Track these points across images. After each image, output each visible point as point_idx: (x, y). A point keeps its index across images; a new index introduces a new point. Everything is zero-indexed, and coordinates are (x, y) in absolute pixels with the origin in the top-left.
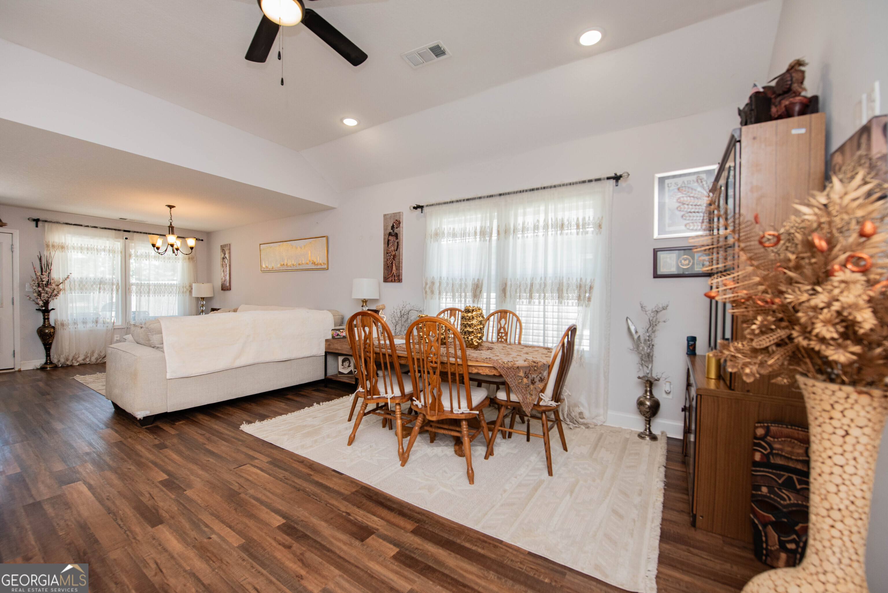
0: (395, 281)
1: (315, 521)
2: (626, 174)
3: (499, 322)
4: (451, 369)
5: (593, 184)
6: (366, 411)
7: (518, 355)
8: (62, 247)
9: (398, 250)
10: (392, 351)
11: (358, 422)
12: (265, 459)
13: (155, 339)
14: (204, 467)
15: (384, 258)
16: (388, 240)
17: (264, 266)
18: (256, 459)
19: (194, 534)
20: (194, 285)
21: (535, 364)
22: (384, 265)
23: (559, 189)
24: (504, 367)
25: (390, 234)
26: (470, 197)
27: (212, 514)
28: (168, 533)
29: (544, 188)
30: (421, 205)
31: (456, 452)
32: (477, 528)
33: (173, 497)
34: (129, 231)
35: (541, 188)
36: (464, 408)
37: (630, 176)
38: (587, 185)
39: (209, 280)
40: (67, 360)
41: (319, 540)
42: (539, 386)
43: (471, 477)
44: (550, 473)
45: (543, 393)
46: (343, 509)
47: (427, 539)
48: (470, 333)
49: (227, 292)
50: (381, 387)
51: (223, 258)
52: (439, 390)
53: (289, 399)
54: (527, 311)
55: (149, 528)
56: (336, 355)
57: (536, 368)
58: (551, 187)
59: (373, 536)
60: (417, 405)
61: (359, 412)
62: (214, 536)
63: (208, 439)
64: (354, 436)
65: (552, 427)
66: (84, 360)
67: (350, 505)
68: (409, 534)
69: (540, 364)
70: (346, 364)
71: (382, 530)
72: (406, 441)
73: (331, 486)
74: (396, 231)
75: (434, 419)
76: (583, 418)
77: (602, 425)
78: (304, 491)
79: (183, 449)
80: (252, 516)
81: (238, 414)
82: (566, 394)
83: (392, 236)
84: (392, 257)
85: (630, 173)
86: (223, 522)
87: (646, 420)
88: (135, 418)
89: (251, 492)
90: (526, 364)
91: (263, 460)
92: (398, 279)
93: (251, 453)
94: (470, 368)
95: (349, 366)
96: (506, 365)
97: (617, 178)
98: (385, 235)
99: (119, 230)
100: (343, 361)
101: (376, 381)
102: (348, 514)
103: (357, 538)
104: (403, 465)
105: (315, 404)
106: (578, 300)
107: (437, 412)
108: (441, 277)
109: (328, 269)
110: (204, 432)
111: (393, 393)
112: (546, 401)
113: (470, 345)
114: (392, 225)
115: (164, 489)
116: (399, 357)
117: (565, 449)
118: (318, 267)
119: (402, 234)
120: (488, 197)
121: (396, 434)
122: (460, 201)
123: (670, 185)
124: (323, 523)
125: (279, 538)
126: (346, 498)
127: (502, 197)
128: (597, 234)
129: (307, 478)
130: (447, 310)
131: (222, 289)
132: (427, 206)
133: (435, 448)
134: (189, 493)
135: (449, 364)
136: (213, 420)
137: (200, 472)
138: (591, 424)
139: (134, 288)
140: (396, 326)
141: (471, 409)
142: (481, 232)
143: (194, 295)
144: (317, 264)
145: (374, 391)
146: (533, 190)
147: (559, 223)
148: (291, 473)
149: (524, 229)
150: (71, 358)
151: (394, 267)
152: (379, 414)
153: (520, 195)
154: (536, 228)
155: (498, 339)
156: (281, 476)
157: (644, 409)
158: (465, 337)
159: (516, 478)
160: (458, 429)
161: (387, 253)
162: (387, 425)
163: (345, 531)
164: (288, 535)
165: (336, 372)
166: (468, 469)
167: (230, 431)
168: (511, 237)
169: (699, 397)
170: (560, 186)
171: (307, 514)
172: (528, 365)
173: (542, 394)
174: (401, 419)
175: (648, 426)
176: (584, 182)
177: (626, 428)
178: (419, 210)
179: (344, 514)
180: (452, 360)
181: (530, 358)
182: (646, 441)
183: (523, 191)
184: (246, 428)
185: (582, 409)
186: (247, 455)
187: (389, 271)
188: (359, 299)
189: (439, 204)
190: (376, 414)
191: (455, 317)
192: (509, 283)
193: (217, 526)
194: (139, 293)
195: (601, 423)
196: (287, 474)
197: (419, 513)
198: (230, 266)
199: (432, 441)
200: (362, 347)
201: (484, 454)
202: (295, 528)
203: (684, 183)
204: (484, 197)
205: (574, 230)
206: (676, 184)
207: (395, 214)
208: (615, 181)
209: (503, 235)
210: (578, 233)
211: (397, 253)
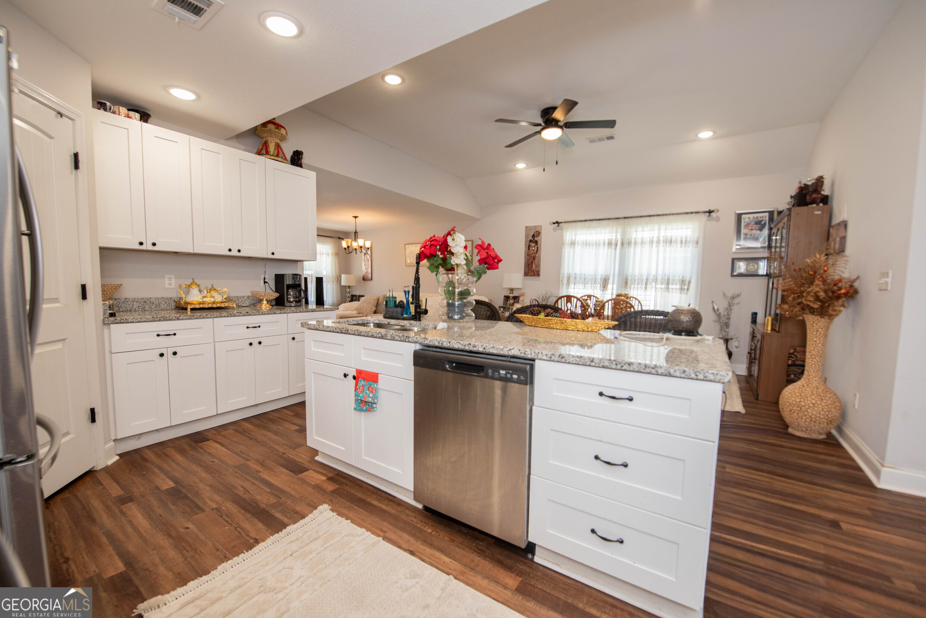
0: (534, 275)
2: (716, 210)
5: (693, 215)
9: (538, 253)
15: (525, 259)
16: (529, 246)
17: (408, 262)
20: (341, 276)
22: (525, 264)
23: (669, 217)
25: (531, 241)
26: (600, 218)
29: (658, 215)
30: (558, 221)
35: (656, 215)
37: (719, 212)
38: (689, 215)
39: (352, 272)
49: (370, 282)
58: (663, 215)
74: (536, 239)
83: (533, 242)
84: (532, 258)
85: (719, 210)
92: (537, 274)
97: (710, 212)
98: (526, 241)
106: (680, 290)
108: (575, 274)
114: (532, 234)
120: (615, 219)
122: (592, 220)
123: (744, 219)
127: (626, 219)
128: (695, 248)
131: (363, 279)
132: (565, 222)
142: (608, 243)
143: (343, 283)
146: (650, 216)
147: (669, 239)
149: (642, 243)
151: (533, 265)
153: (640, 219)
154: (651, 242)
161: (528, 255)
168: (633, 246)
170: (670, 214)
176: (687, 213)
178: (557, 224)
183: (642, 216)
187: (529, 268)
188: (507, 288)
189: (575, 221)
192: (630, 278)
198: (370, 260)
203: (754, 217)
204: (612, 219)
205: (679, 245)
206: (749, 218)
207: (535, 227)
208: (708, 214)
209: (626, 245)
210: (681, 247)
211: (537, 255)
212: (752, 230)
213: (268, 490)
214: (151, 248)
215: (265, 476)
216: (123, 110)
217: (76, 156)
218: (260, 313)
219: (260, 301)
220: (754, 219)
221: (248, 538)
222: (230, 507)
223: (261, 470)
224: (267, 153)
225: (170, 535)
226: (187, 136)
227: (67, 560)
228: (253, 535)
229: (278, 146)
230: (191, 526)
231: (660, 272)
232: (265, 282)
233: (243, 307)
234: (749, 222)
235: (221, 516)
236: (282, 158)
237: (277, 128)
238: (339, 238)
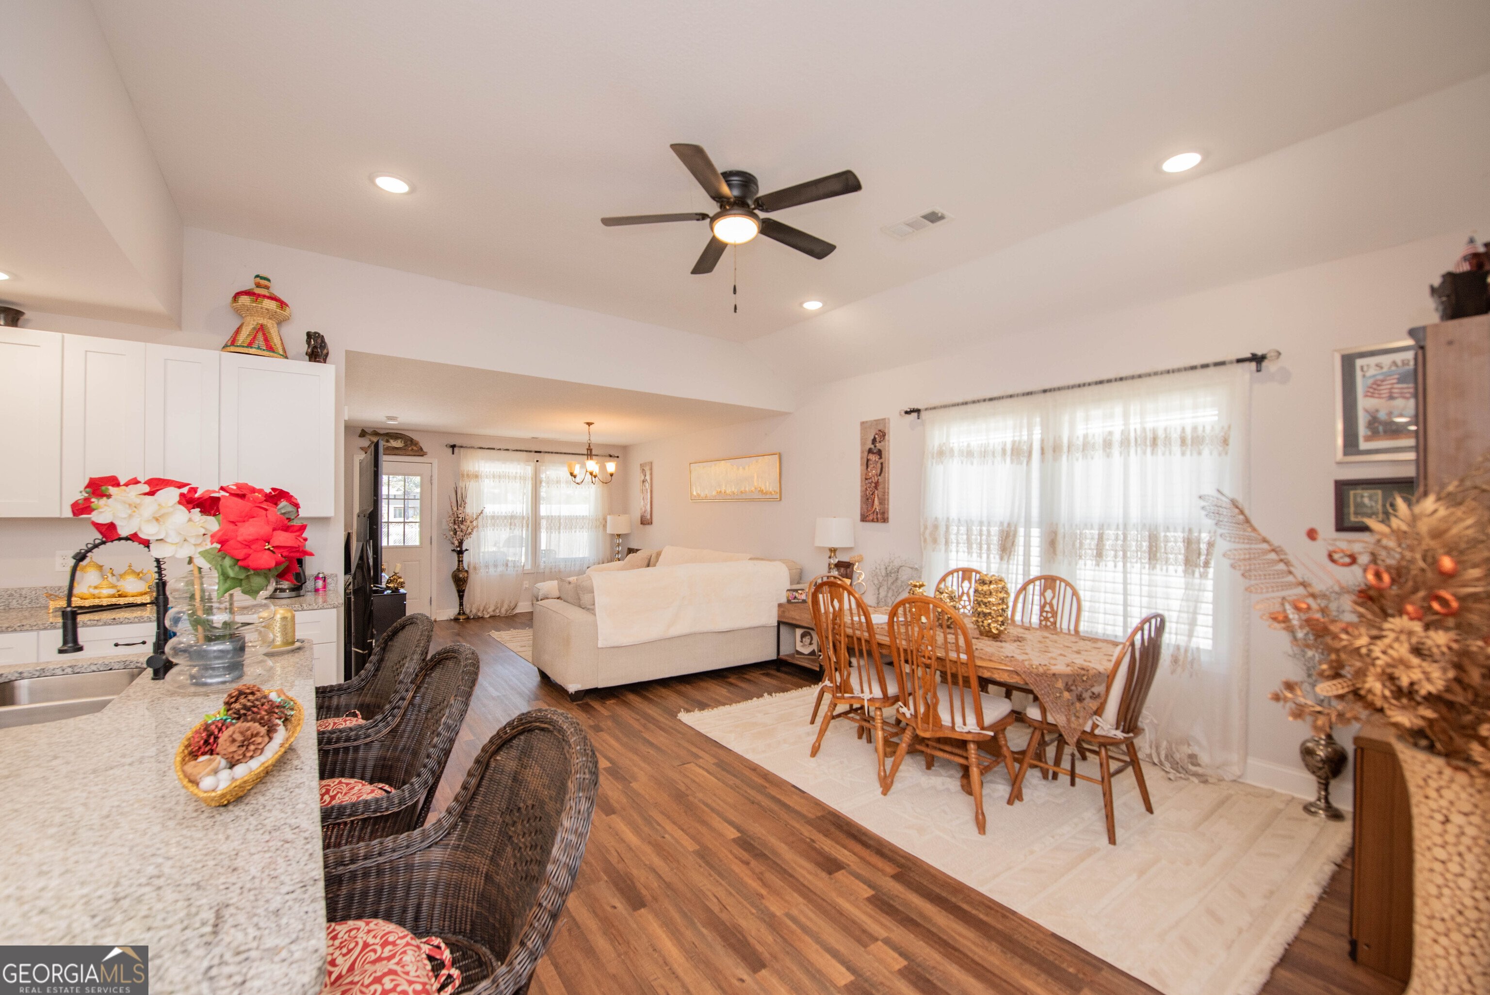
0: (877, 521)
1: (773, 841)
2: (1274, 354)
3: (1042, 594)
4: (951, 669)
5: (1211, 371)
6: (835, 713)
7: (1061, 655)
8: (476, 476)
9: (883, 475)
10: (870, 635)
11: (824, 727)
12: (713, 760)
13: (586, 599)
14: (645, 758)
15: (862, 486)
16: (868, 460)
17: (695, 493)
18: (701, 758)
19: (646, 830)
20: (609, 518)
21: (1083, 672)
22: (862, 497)
23: (1148, 380)
24: (1031, 672)
25: (870, 451)
26: (995, 395)
27: (662, 813)
28: (622, 825)
29: (1121, 379)
30: (916, 407)
31: (963, 786)
32: (983, 890)
33: (620, 787)
34: (540, 452)
35: (1116, 380)
36: (972, 725)
37: (1282, 357)
39: (625, 510)
40: (479, 610)
41: (779, 862)
42: (1091, 705)
43: (981, 825)
44: (1112, 840)
45: (1100, 716)
46: (806, 834)
47: (911, 889)
48: (986, 615)
49: (647, 527)
50: (854, 682)
51: (643, 482)
52: (935, 696)
53: (731, 684)
54: (1093, 581)
55: (604, 816)
56: (794, 626)
57: (1085, 678)
58: (1133, 377)
59: (843, 871)
60: (904, 714)
61: (826, 714)
62: (667, 836)
63: (644, 726)
64: (819, 745)
65: (1119, 771)
66: (494, 611)
67: (815, 831)
68: (888, 879)
69: (1091, 672)
70: (807, 640)
71: (854, 867)
72: (889, 761)
73: (791, 804)
74: (879, 446)
75: (927, 735)
76: (1199, 765)
77: (1234, 781)
78: (759, 804)
79: (620, 735)
80: (704, 823)
81: (672, 698)
82: (1148, 721)
83: (873, 453)
84: (873, 485)
85: (1281, 350)
86: (674, 823)
87: (1319, 783)
88: (566, 692)
89: (700, 795)
90: (1068, 670)
91: (708, 760)
92: (882, 517)
93: (695, 750)
94: (981, 669)
95: (811, 644)
96: (1035, 671)
97: (1258, 359)
98: (862, 452)
99: (530, 451)
100: (803, 636)
101: (849, 674)
102: (813, 841)
103: (824, 870)
104: (885, 793)
105: (766, 695)
106: (1186, 565)
107: (931, 726)
108: (948, 519)
109: (781, 501)
110: (638, 717)
111: (871, 692)
112: (1105, 728)
113: (987, 633)
114: (873, 437)
115: (610, 777)
116: (880, 645)
117: (1150, 809)
118: (768, 497)
119: (889, 451)
120: (1023, 395)
121: (876, 750)
122: (979, 401)
123: (1365, 369)
124: (783, 845)
125: (735, 851)
126: (810, 822)
127: (1048, 394)
128: (1220, 455)
129: (761, 790)
130: (957, 570)
131: (642, 523)
132: (926, 409)
133: (933, 778)
134: (634, 785)
135: (948, 662)
136: (646, 703)
137: (643, 764)
138: (1211, 776)
139: (544, 523)
140: (878, 589)
141: (983, 728)
142: (1012, 450)
143: (609, 531)
144: (766, 493)
145: (844, 688)
146: (1101, 382)
147: (1149, 435)
148: (742, 781)
149: (1086, 447)
150: (481, 609)
151: (876, 499)
152: (853, 719)
153: (1077, 391)
154: (1107, 444)
155: (1041, 621)
156: (731, 783)
157: (1314, 762)
158: (980, 620)
159: (1053, 837)
160: (965, 754)
161: (866, 479)
162: (865, 736)
163: (809, 858)
164: (745, 850)
165: (792, 651)
166: (977, 813)
167: (667, 719)
168: (1065, 455)
169: (1359, 751)
170: (1149, 375)
171: (764, 832)
172: (1071, 673)
173: (1098, 718)
174: (883, 729)
175: (1323, 793)
176: (1193, 368)
177: (1283, 791)
178: (915, 415)
179: (808, 840)
180: (953, 655)
181: (1079, 661)
182: (1316, 819)
183: (1084, 385)
184: (683, 716)
185: (1195, 749)
186: (688, 750)
187: (870, 506)
188: (824, 548)
189: (945, 407)
190: (849, 718)
191: (970, 583)
192: (1061, 531)
193: (669, 826)
194: (549, 529)
195: (1234, 778)
196: (738, 782)
197: (903, 857)
198: (651, 491)
199: (929, 766)
200: (830, 626)
201: (1007, 796)
202: (751, 844)
203: (1394, 363)
204: (1018, 395)
205: (1176, 448)
206: (1379, 366)
207: (877, 421)
208: (1253, 365)
209: (1049, 454)
210: (1183, 454)
211: (881, 479)
212: (1391, 398)
220: (1394, 368)
224: (233, 343)
231: (1135, 515)
234: (1380, 377)
237: (255, 301)
238: (611, 456)
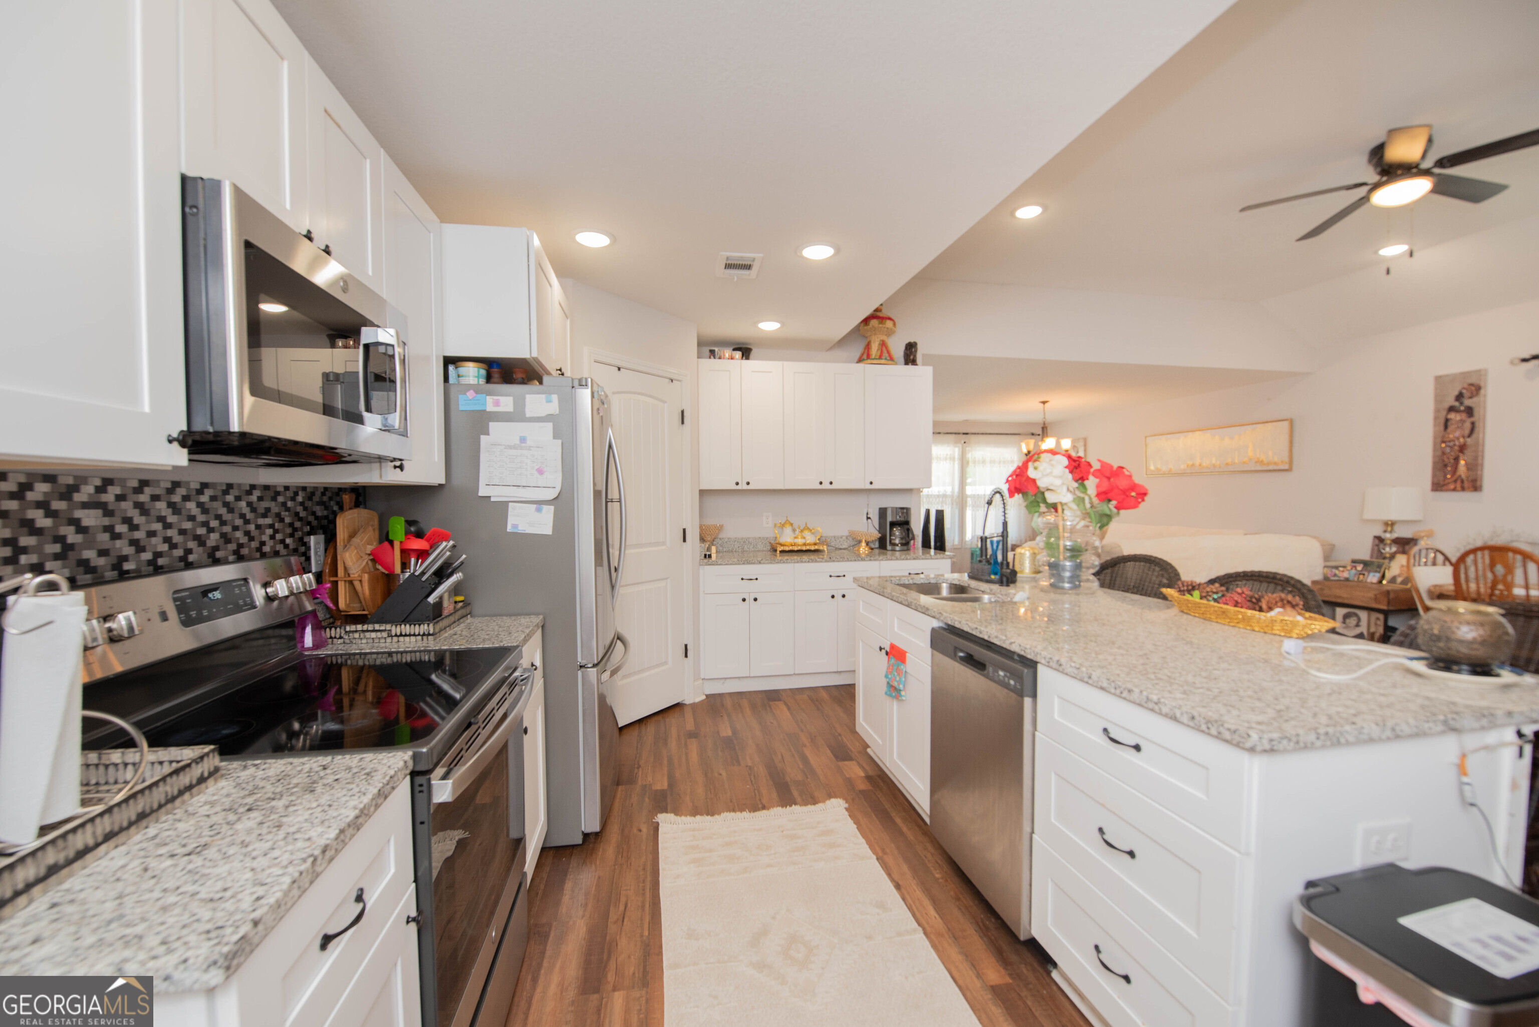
0: (1463, 490)
9: (1473, 436)
15: (1435, 450)
16: (1447, 420)
17: (1152, 468)
22: (1434, 463)
25: (1452, 409)
34: (967, 434)
56: (1336, 605)
74: (1468, 402)
83: (1457, 412)
84: (1456, 448)
92: (1471, 485)
98: (1437, 411)
99: (959, 434)
100: (1346, 617)
109: (1289, 470)
114: (1457, 393)
118: (1270, 468)
119: (1486, 407)
139: (969, 501)
144: (1267, 464)
151: (1462, 465)
161: (1444, 442)
187: (1449, 472)
188: (1376, 521)
194: (972, 507)
211: (1470, 441)
213: (801, 766)
214: (745, 487)
215: (808, 752)
216: (727, 353)
217: (683, 412)
218: (858, 558)
219: (860, 542)
221: (759, 802)
222: (762, 771)
223: (808, 744)
224: (868, 357)
225: (706, 775)
226: (779, 364)
227: (639, 767)
228: (764, 801)
229: (883, 344)
230: (724, 774)
232: (868, 518)
233: (841, 549)
235: (750, 775)
236: (886, 359)
237: (881, 323)
238: (1033, 434)
